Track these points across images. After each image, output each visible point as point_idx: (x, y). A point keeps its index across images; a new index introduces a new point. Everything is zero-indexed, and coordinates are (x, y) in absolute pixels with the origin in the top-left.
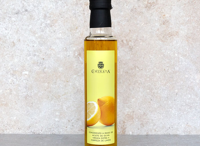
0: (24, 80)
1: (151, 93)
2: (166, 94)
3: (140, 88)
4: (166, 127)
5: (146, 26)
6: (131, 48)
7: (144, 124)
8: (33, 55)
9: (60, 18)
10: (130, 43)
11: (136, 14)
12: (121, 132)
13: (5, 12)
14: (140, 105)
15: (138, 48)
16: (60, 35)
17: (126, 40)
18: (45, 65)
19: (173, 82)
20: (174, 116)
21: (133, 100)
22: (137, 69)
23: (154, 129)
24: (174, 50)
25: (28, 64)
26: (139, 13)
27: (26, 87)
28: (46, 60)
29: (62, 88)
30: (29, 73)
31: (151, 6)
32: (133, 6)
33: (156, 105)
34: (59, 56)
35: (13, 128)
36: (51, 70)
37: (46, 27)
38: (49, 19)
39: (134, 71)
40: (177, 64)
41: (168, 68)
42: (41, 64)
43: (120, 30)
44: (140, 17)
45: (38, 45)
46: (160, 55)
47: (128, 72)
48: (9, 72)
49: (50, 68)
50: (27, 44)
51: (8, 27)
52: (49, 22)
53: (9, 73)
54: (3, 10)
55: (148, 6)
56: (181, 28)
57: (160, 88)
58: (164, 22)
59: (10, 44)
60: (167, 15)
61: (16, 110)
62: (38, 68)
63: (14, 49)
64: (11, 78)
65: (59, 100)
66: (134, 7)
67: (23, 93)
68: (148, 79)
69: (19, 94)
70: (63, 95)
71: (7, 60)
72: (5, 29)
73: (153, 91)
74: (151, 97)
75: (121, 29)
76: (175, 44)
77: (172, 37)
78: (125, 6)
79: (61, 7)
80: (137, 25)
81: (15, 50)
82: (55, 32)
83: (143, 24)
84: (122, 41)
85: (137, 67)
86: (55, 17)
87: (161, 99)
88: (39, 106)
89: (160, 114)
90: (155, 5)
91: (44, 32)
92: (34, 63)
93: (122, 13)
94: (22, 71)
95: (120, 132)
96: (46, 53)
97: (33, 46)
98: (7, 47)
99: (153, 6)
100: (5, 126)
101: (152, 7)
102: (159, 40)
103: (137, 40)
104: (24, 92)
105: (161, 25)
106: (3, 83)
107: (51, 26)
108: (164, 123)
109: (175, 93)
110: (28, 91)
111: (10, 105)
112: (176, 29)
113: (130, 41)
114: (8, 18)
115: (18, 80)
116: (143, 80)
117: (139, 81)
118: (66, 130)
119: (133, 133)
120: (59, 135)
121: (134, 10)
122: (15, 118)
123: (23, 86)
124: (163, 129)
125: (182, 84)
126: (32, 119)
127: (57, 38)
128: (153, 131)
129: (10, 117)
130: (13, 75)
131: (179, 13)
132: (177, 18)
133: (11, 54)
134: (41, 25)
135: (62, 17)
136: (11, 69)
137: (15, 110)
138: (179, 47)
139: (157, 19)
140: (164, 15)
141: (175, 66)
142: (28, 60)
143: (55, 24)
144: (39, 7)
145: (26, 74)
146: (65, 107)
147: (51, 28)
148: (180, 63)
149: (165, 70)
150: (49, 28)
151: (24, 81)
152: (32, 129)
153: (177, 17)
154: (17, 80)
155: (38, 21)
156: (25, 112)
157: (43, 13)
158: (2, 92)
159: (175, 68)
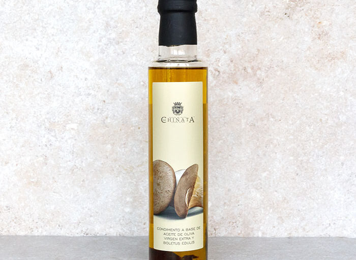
0: (69, 138)
1: (296, 161)
2: (323, 165)
3: (276, 153)
4: (324, 223)
5: (287, 43)
6: (261, 81)
7: (283, 218)
8: (85, 94)
9: (133, 29)
10: (259, 72)
11: (269, 21)
12: (243, 232)
13: (36, 18)
14: (276, 183)
15: (273, 81)
16: (134, 58)
17: (252, 68)
18: (106, 113)
19: (336, 143)
20: (337, 203)
21: (264, 175)
22: (272, 119)
23: (301, 227)
24: (338, 84)
25: (76, 111)
26: (275, 18)
27: (73, 151)
28: (108, 103)
29: (136, 153)
30: (78, 126)
31: (297, 5)
32: (264, 6)
33: (304, 183)
34: (132, 96)
35: (50, 226)
36: (117, 122)
37: (108, 45)
38: (114, 31)
39: (265, 122)
40: (343, 111)
41: (326, 117)
42: (99, 111)
43: (241, 49)
44: (276, 26)
45: (95, 77)
46: (313, 94)
47: (255, 125)
48: (44, 124)
49: (115, 118)
50: (74, 76)
51: (41, 45)
52: (113, 35)
53: (43, 127)
54: (32, 15)
55: (292, 6)
56: (349, 45)
57: (312, 153)
58: (320, 35)
59: (44, 75)
60: (325, 23)
61: (54, 192)
62: (95, 118)
63: (51, 85)
64: (47, 136)
65: (132, 174)
66: (266, 8)
67: (67, 162)
68: (291, 137)
69: (61, 165)
70: (138, 166)
71: (38, 104)
72: (36, 48)
73: (299, 159)
74: (296, 168)
75: (242, 47)
76: (339, 74)
77: (334, 62)
78: (250, 6)
79: (136, 9)
80: (271, 39)
81: (54, 86)
82: (124, 53)
83: (282, 38)
84: (245, 69)
85: (271, 114)
86: (125, 26)
87: (314, 173)
88: (96, 184)
89: (312, 199)
90: (304, 5)
91: (105, 55)
92: (87, 110)
93: (245, 20)
94: (67, 124)
95: (241, 232)
96: (108, 91)
97: (86, 79)
98: (40, 81)
99: (300, 7)
100: (35, 221)
101: (298, 8)
102: (311, 67)
103: (271, 67)
104: (70, 161)
105: (314, 39)
106: (32, 145)
107: (118, 43)
108: (319, 217)
109: (340, 163)
110: (76, 159)
111: (43, 183)
112: (342, 47)
113: (260, 69)
114: (41, 29)
115: (59, 139)
116: (283, 139)
117: (275, 141)
118: (144, 228)
119: (263, 233)
120: (131, 237)
121: (266, 13)
122: (52, 207)
123: (68, 150)
124: (318, 225)
125: (352, 145)
126: (83, 208)
127: (128, 63)
128: (300, 230)
129: (45, 205)
130: (49, 130)
131: (347, 19)
132: (344, 28)
133: (46, 93)
134: (100, 41)
135: (137, 27)
136: (46, 120)
137: (54, 194)
138: (347, 80)
139: (307, 30)
140: (320, 22)
141: (339, 113)
142: (77, 104)
143: (125, 40)
144: (96, 10)
145: (72, 129)
146: (143, 187)
147: (117, 46)
148: (349, 108)
149: (321, 120)
150: (114, 46)
151: (69, 141)
152: (84, 227)
153: (343, 26)
154: (57, 138)
155: (94, 34)
156: (70, 196)
157: (103, 21)
158: (30, 161)
159: (340, 117)
